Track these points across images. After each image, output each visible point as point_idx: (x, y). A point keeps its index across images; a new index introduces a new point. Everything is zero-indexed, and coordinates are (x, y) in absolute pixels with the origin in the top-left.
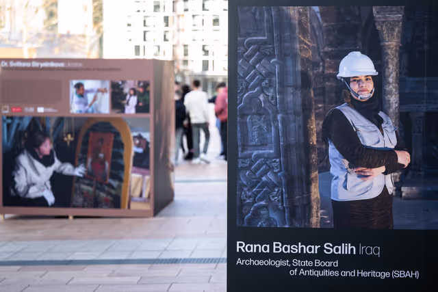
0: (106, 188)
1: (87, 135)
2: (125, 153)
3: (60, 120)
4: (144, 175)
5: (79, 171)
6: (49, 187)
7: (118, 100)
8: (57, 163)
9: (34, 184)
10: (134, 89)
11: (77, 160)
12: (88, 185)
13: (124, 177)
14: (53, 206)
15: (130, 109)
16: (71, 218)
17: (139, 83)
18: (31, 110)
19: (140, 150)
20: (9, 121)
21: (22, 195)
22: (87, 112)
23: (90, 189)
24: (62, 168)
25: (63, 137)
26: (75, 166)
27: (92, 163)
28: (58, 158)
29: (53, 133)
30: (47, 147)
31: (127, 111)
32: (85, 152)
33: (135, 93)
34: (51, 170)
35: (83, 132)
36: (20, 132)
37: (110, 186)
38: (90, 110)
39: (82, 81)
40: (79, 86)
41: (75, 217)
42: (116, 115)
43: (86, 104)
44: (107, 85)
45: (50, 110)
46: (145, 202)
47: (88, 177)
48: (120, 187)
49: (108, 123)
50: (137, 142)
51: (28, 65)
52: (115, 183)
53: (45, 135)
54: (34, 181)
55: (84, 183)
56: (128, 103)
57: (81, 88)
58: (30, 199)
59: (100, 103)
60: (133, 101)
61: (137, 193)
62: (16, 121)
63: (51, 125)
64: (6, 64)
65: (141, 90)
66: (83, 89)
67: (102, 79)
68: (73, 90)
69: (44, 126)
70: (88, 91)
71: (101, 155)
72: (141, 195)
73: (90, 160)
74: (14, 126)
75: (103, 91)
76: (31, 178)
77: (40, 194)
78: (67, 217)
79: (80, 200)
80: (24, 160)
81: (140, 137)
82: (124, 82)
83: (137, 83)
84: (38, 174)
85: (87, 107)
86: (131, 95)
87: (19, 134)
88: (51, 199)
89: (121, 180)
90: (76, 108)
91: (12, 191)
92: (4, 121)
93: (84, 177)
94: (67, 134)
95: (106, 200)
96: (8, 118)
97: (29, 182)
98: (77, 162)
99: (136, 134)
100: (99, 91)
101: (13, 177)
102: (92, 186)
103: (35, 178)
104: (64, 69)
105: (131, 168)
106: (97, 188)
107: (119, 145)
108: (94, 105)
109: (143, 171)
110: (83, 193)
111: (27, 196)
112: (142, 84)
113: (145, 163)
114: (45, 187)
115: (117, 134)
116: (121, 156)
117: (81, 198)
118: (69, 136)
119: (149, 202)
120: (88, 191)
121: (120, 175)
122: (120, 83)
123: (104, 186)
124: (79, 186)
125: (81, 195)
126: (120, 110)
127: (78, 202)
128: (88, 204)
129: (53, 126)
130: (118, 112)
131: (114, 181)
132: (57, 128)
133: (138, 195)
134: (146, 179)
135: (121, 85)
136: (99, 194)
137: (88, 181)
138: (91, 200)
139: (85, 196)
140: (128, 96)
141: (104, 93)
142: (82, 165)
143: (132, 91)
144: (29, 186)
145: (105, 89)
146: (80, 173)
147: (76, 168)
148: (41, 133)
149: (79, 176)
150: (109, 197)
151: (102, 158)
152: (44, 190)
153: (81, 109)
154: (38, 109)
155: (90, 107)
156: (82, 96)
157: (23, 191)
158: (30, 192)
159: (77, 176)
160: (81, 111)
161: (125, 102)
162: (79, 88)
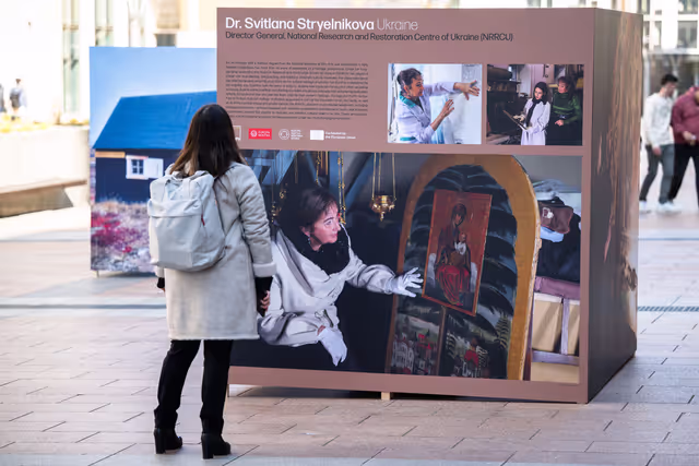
0: (472, 328)
1: (427, 198)
2: (518, 243)
3: (364, 160)
4: (564, 297)
5: (406, 285)
6: (336, 321)
7: (503, 113)
8: (355, 265)
9: (299, 314)
10: (542, 86)
11: (401, 256)
12: (427, 318)
13: (515, 302)
14: (343, 367)
15: (534, 136)
16: (386, 397)
17: (557, 69)
18: (296, 135)
19: (556, 237)
21: (269, 339)
22: (427, 141)
23: (434, 328)
24: (366, 276)
25: (369, 202)
26: (398, 273)
27: (437, 266)
28: (356, 253)
29: (347, 191)
30: (330, 226)
31: (525, 141)
32: (420, 238)
33: (547, 94)
34: (339, 279)
35: (417, 192)
36: (268, 187)
37: (483, 323)
38: (435, 137)
39: (417, 67)
40: (409, 77)
41: (395, 396)
42: (497, 148)
43: (425, 123)
44: (478, 75)
45: (340, 136)
46: (565, 363)
47: (427, 299)
48: (505, 325)
49: (478, 169)
50: (550, 215)
51: (288, 25)
52: (493, 317)
53: (328, 194)
54: (298, 307)
55: (417, 315)
56: (528, 122)
57: (414, 82)
58: (289, 348)
59: (460, 119)
60: (542, 113)
61: (547, 343)
62: (259, 162)
63: (341, 172)
64: (236, 23)
65: (562, 88)
66: (420, 85)
67: (468, 63)
68: (394, 87)
69: (323, 174)
70: (430, 91)
71: (461, 247)
72: (557, 348)
73: (432, 258)
75: (466, 90)
76: (292, 303)
77: (312, 338)
78: (377, 395)
79: (409, 355)
81: (556, 204)
82: (518, 68)
83: (550, 70)
84: (309, 289)
85: (429, 129)
86: (536, 102)
88: (338, 349)
89: (507, 308)
90: (401, 131)
93: (418, 300)
94: (379, 194)
95: (470, 355)
97: (288, 308)
98: (401, 265)
99: (546, 197)
100: (457, 89)
102: (436, 322)
103: (302, 299)
104: (373, 36)
105: (534, 280)
106: (448, 327)
107: (504, 222)
108: (443, 124)
109: (561, 286)
110: (415, 339)
111: (283, 342)
112: (563, 73)
113: (566, 268)
114: (326, 322)
115: (501, 196)
116: (509, 251)
117: (411, 351)
118: (384, 198)
119: (577, 365)
120: (428, 334)
121: (507, 296)
122: (510, 69)
123: (466, 321)
124: (407, 319)
125: (411, 342)
126: (507, 138)
127: (403, 360)
128: (428, 364)
129: (347, 173)
130: (503, 143)
131: (492, 311)
132: (354, 179)
133: (551, 348)
134: (571, 308)
135: (510, 75)
136: (454, 342)
137: (427, 310)
138: (434, 356)
139: (421, 344)
140: (529, 103)
141: (470, 96)
142: (414, 270)
143: (538, 90)
144: (287, 318)
145: (472, 85)
146: (408, 288)
147: (400, 278)
148: (318, 192)
149: (408, 297)
150: (478, 349)
151: (462, 253)
152: (323, 327)
153: (414, 135)
154: (312, 132)
155: (435, 129)
156: (418, 103)
157: (273, 330)
158: (289, 331)
159: (400, 296)
160: (413, 138)
161: (523, 117)
162: (408, 82)
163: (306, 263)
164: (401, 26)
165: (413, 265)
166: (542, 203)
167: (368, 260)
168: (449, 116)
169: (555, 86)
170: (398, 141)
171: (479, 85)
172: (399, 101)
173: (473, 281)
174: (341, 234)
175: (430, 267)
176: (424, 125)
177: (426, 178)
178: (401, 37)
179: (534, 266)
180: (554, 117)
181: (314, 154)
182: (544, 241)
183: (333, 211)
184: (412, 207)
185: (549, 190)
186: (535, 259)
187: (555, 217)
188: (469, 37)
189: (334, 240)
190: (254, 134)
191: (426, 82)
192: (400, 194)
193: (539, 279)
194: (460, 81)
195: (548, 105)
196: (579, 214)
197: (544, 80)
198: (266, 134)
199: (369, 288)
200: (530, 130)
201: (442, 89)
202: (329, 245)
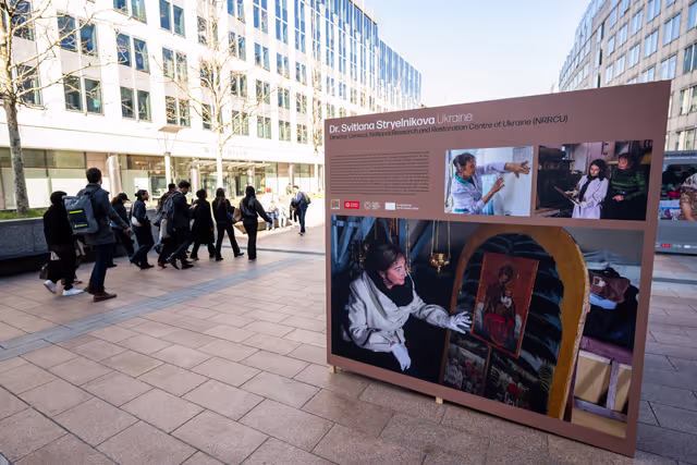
0: (515, 367)
1: (476, 259)
2: (564, 304)
3: (425, 226)
4: (614, 360)
5: (458, 323)
6: (403, 340)
7: (555, 186)
8: (417, 303)
9: (378, 330)
10: (599, 163)
11: (454, 300)
12: (473, 351)
13: (559, 353)
14: (407, 372)
15: (588, 209)
16: (439, 401)
17: (618, 146)
18: (376, 206)
19: (608, 304)
20: (341, 223)
21: (359, 343)
22: (478, 212)
23: (481, 361)
24: (426, 312)
25: (430, 258)
26: (451, 314)
27: (485, 313)
28: (418, 294)
29: (412, 250)
30: (399, 272)
31: (576, 215)
32: (471, 289)
34: (406, 311)
35: (467, 253)
36: (356, 242)
37: (525, 365)
38: (486, 209)
39: (471, 151)
40: (464, 161)
41: (448, 403)
42: (547, 219)
43: (477, 197)
44: (530, 156)
45: (407, 207)
46: (611, 417)
47: (475, 337)
48: (547, 372)
49: (525, 238)
50: (602, 284)
51: (370, 127)
52: (537, 363)
53: (398, 250)
54: (377, 325)
55: (466, 347)
56: (581, 197)
57: (468, 165)
58: (371, 351)
59: (509, 197)
60: (598, 190)
61: (592, 394)
62: (351, 224)
63: (408, 233)
64: (336, 129)
65: (623, 164)
66: (473, 166)
67: (518, 145)
68: (450, 169)
69: (394, 235)
70: (482, 171)
71: (506, 300)
72: (602, 401)
73: (480, 306)
74: (348, 233)
76: (373, 322)
77: (387, 349)
78: (432, 398)
79: (459, 376)
80: (362, 287)
81: (609, 274)
82: (572, 147)
83: (610, 147)
84: (385, 315)
85: (479, 203)
86: (591, 178)
87: (355, 247)
88: (404, 360)
89: (550, 358)
90: (455, 203)
91: (345, 334)
92: (334, 224)
94: (436, 252)
95: (511, 388)
96: (339, 218)
97: (370, 325)
98: (454, 308)
99: (597, 266)
100: (507, 169)
101: (348, 312)
102: (483, 355)
103: (380, 321)
104: (434, 129)
105: (580, 339)
106: (493, 361)
107: (550, 285)
108: (494, 198)
109: (612, 350)
110: (464, 365)
111: (367, 347)
112: (625, 150)
114: (396, 340)
115: (548, 262)
116: (556, 311)
117: (460, 373)
118: (441, 256)
119: (624, 422)
120: (475, 363)
121: (551, 348)
122: (563, 149)
123: (509, 361)
124: (458, 349)
125: (461, 367)
126: (558, 211)
127: (453, 378)
128: (474, 386)
129: (412, 235)
130: (553, 216)
131: (535, 357)
132: (418, 239)
133: (595, 400)
134: (621, 371)
135: (564, 154)
136: (498, 375)
137: (475, 345)
138: (480, 381)
139: (469, 371)
140: (584, 179)
141: (521, 175)
142: (465, 313)
143: (595, 167)
144: (370, 331)
145: (523, 164)
146: (459, 326)
147: (453, 317)
148: (390, 248)
149: (459, 333)
150: (520, 385)
151: (508, 306)
152: (394, 343)
153: (467, 207)
154: (387, 204)
155: (486, 202)
156: (471, 181)
157: (361, 338)
158: (371, 341)
159: (453, 331)
160: (465, 210)
161: (575, 193)
162: (463, 164)
163: (382, 296)
164: (459, 119)
165: (463, 309)
166: (592, 272)
167: (428, 300)
168: (500, 192)
169: (616, 162)
170: (453, 212)
171: (530, 165)
172: (455, 181)
173: (518, 330)
174: (407, 279)
175: (478, 313)
176: (476, 200)
177: (477, 243)
178: (456, 128)
179: (581, 328)
180: (611, 191)
181: (388, 220)
182: (593, 307)
183: (401, 262)
184: (463, 264)
185: (602, 261)
186: (582, 320)
187: (608, 286)
188: (521, 123)
189: (402, 283)
190: (347, 205)
191: (479, 164)
192: (454, 254)
193: (586, 340)
194: (511, 161)
195: (606, 181)
196: (638, 286)
197: (603, 157)
198: (356, 205)
199: (429, 321)
200: (584, 204)
201: (493, 169)
202: (398, 286)
